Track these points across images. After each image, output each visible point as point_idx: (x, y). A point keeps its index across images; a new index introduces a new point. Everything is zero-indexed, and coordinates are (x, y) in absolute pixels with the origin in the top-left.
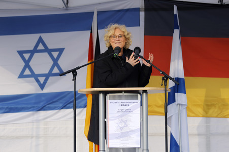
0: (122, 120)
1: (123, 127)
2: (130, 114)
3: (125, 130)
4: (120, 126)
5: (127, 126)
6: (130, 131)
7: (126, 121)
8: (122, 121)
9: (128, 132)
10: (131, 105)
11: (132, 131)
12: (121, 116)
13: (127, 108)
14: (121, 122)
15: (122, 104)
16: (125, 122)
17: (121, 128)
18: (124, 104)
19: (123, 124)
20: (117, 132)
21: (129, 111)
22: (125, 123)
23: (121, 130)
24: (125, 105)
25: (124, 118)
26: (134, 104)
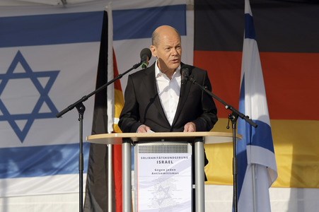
0: (160, 187)
1: (163, 199)
2: (175, 177)
3: (166, 204)
4: (158, 197)
5: (169, 197)
6: (174, 206)
7: (168, 188)
8: (161, 189)
9: (171, 207)
10: (176, 162)
11: (178, 206)
12: (160, 180)
13: (169, 166)
14: (159, 191)
15: (161, 160)
16: (167, 190)
17: (160, 201)
18: (165, 160)
19: (163, 195)
20: (152, 208)
21: (173, 172)
22: (166, 193)
23: (160, 204)
24: (166, 162)
26: (181, 160)
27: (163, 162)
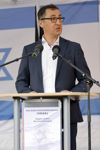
0: (39, 130)
1: (41, 139)
2: (49, 124)
3: (43, 142)
4: (38, 137)
5: (45, 138)
6: (49, 144)
7: (45, 132)
8: (40, 132)
9: (46, 145)
10: (50, 113)
11: (52, 144)
12: (39, 126)
13: (45, 116)
14: (38, 133)
15: (40, 112)
16: (44, 133)
17: (39, 140)
18: (42, 112)
19: (41, 136)
20: (34, 145)
21: (48, 120)
22: (44, 135)
23: (39, 142)
24: (43, 113)
25: (42, 129)
26: (54, 112)
27: (41, 113)
